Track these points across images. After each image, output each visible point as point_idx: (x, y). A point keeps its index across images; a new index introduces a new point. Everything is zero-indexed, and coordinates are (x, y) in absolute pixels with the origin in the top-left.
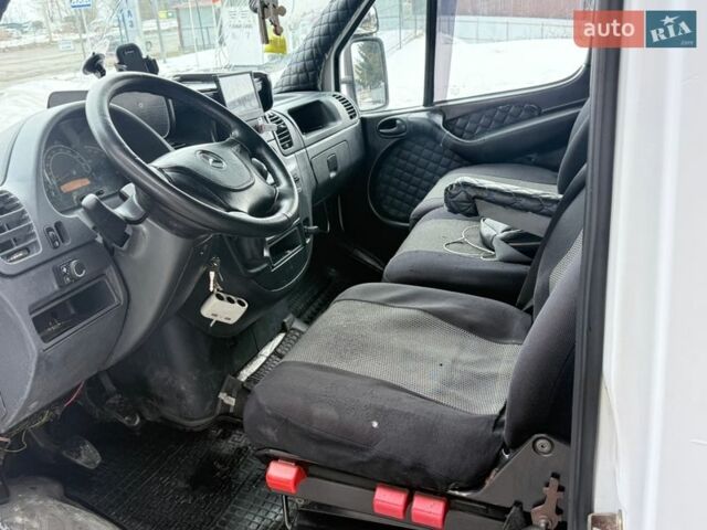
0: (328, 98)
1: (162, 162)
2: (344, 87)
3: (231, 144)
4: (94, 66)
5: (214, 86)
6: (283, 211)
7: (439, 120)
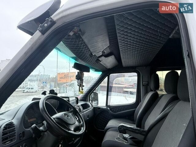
0: (88, 103)
1: (54, 116)
2: (90, 101)
3: (71, 112)
4: (44, 93)
5: (68, 99)
6: (82, 130)
7: (109, 108)
